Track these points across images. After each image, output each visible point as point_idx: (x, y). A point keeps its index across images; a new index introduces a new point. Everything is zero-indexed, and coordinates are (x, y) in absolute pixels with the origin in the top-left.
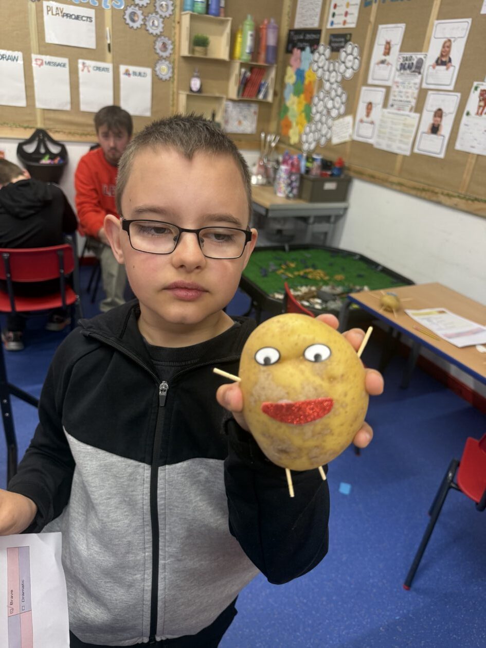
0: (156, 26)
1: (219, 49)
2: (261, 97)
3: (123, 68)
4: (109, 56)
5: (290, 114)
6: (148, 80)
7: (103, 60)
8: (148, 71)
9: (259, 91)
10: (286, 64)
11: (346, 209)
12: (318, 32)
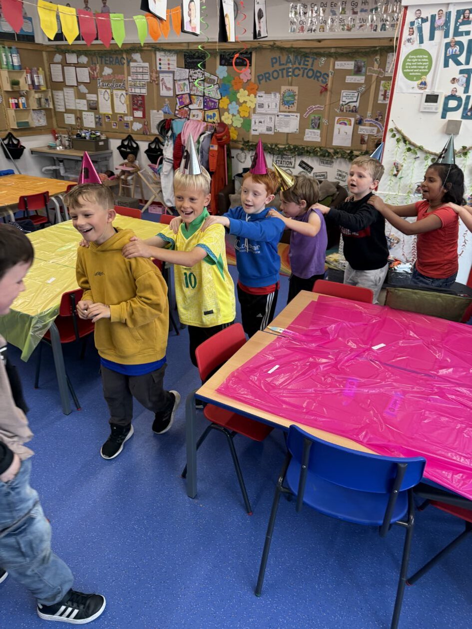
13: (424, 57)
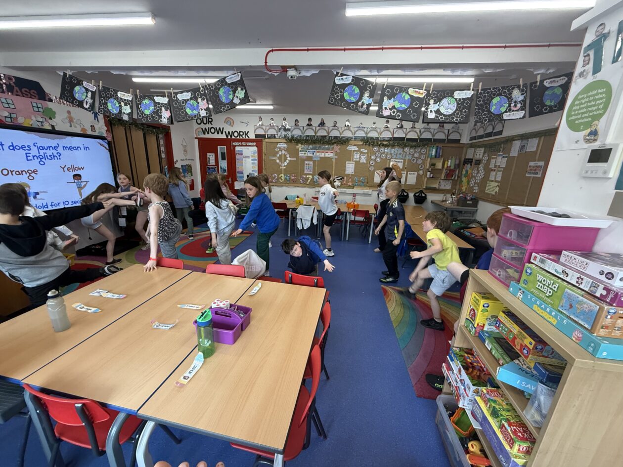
0: (420, 161)
1: (439, 165)
2: (453, 178)
3: (409, 173)
4: (405, 170)
5: (463, 183)
6: (416, 175)
7: (404, 171)
8: (416, 173)
9: (453, 176)
10: (463, 168)
11: (477, 210)
12: (472, 159)
13: (600, 91)
